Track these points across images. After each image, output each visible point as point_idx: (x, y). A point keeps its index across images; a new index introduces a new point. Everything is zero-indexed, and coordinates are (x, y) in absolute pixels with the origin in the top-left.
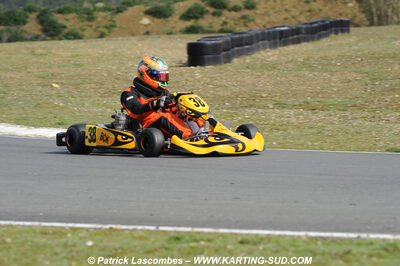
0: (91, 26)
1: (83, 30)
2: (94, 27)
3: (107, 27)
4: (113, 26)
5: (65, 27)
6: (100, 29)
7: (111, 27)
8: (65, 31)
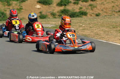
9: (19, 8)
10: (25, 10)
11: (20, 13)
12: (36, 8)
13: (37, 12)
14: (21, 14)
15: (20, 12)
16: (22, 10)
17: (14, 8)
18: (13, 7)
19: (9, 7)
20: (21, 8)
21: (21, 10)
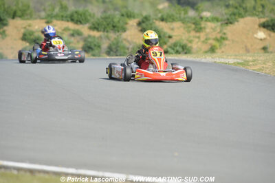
0: (199, 37)
1: (191, 42)
2: (202, 39)
3: (217, 40)
4: (224, 39)
5: (170, 37)
6: (210, 41)
7: (222, 39)
8: (171, 42)
9: (219, 36)
10: (233, 41)
11: (220, 48)
12: (256, 38)
13: (258, 47)
14: (223, 49)
15: (220, 46)
16: (227, 42)
17: (210, 36)
18: (207, 35)
19: (198, 34)
20: (223, 36)
21: (223, 41)
